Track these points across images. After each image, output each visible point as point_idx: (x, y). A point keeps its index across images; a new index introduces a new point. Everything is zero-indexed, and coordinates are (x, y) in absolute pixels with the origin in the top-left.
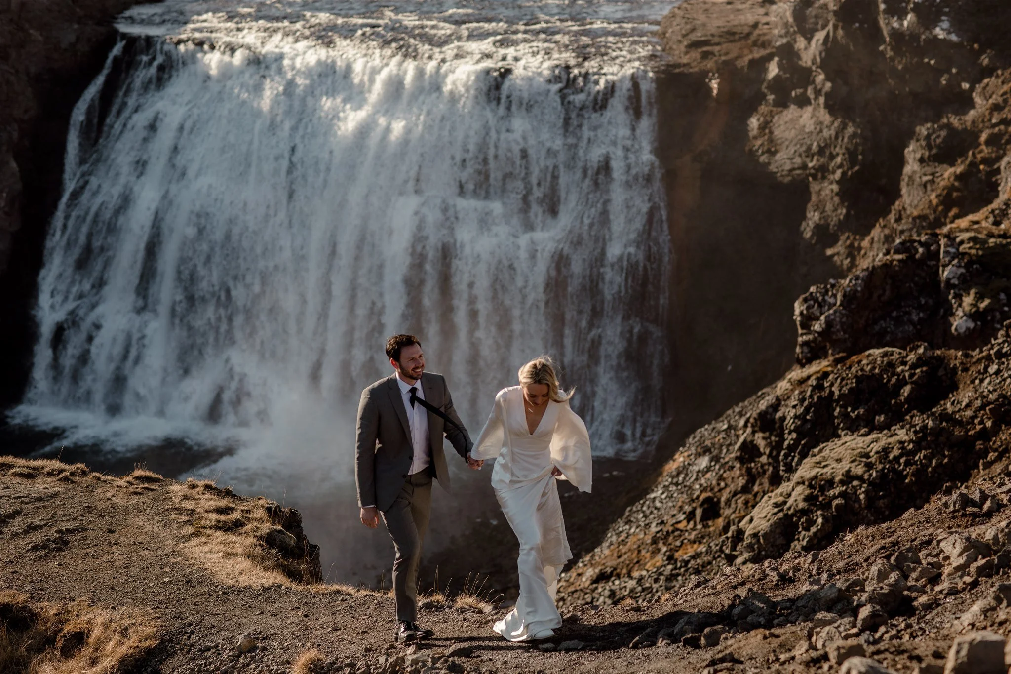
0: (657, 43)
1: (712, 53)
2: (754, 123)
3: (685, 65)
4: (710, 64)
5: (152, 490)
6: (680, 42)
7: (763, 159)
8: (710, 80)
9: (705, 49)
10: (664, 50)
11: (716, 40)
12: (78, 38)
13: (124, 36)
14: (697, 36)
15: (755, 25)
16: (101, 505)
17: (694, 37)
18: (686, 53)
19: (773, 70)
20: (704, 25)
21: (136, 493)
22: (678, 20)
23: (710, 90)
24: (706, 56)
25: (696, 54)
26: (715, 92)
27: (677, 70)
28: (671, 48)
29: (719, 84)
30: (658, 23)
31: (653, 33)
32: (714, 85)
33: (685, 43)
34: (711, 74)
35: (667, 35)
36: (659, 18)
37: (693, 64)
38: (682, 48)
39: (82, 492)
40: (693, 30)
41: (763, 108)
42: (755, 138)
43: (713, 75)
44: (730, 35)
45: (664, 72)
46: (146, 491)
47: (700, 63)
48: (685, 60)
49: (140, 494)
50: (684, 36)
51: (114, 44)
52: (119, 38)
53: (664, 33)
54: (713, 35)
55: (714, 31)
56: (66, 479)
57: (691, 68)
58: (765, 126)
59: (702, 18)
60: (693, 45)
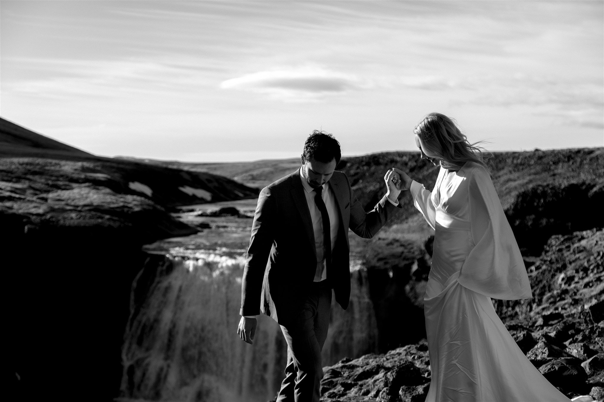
0: (363, 259)
1: (388, 262)
2: (408, 288)
3: (378, 266)
4: (388, 266)
6: (373, 258)
7: (413, 300)
8: (389, 272)
9: (385, 260)
10: (367, 261)
11: (389, 257)
13: (151, 255)
14: (381, 256)
15: (403, 253)
18: (378, 262)
19: (415, 267)
20: (382, 252)
22: (369, 251)
23: (389, 276)
24: (386, 263)
25: (382, 263)
26: (392, 276)
27: (376, 268)
28: (370, 261)
29: (393, 273)
32: (391, 274)
33: (376, 259)
34: (389, 270)
35: (367, 256)
38: (375, 261)
40: (378, 254)
41: (411, 282)
42: (409, 293)
44: (393, 256)
45: (370, 268)
47: (384, 265)
48: (378, 264)
50: (374, 256)
51: (146, 258)
52: (147, 255)
53: (364, 256)
54: (387, 256)
55: (387, 254)
57: (381, 267)
58: (412, 289)
59: (380, 251)
60: (380, 260)
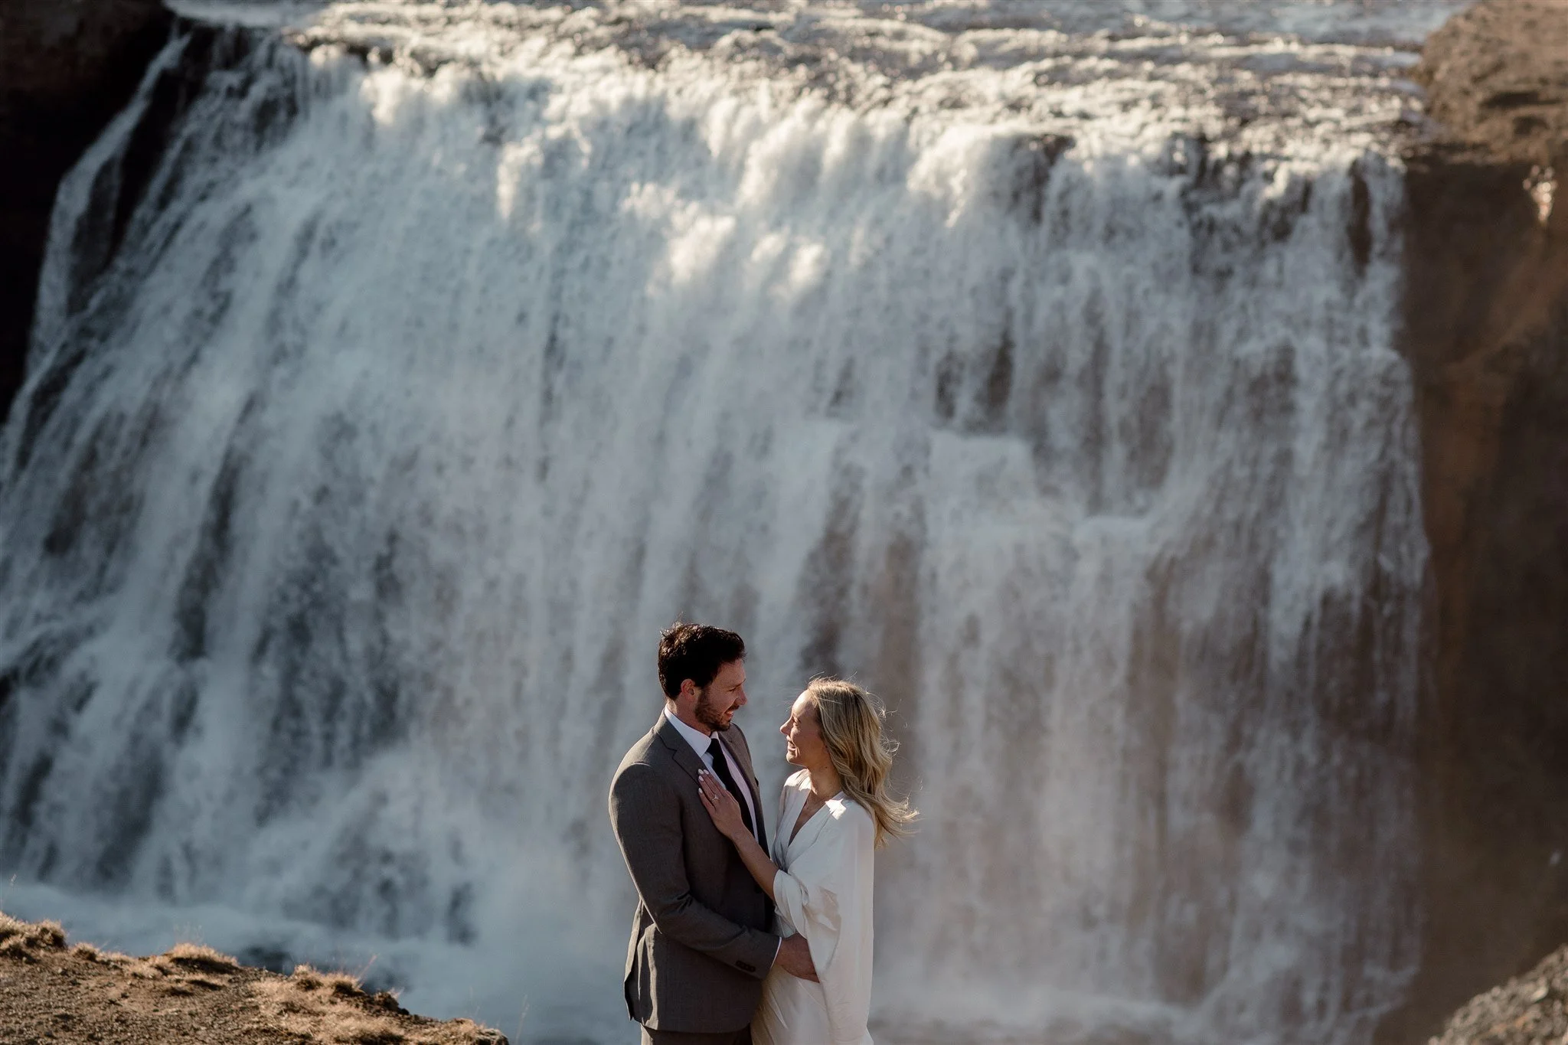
0: (1412, 94)
1: (1539, 123)
3: (1475, 147)
4: (1534, 147)
5: (214, 987)
6: (1466, 93)
8: (1535, 183)
9: (1525, 111)
10: (1428, 111)
11: (1552, 92)
12: (81, 27)
13: (186, 25)
14: (1506, 81)
16: (94, 1015)
17: (1503, 82)
18: (1481, 119)
20: (1524, 57)
21: (175, 993)
22: (1464, 43)
23: (1533, 206)
24: (1525, 127)
25: (1502, 123)
26: (1544, 211)
27: (1458, 158)
28: (1445, 108)
29: (1556, 195)
30: (1416, 49)
31: (1403, 72)
32: (1544, 194)
33: (1480, 96)
34: (1535, 171)
35: (1439, 76)
36: (1419, 38)
37: (1496, 145)
38: (1472, 106)
39: (53, 984)
40: (1498, 67)
43: (1542, 172)
45: (1426, 160)
46: (199, 990)
47: (1514, 142)
48: (1477, 135)
49: (185, 994)
50: (1477, 80)
51: (160, 43)
52: (175, 29)
53: (1430, 72)
54: (1544, 81)
55: (1546, 70)
56: (16, 953)
57: (1491, 152)
59: (1519, 40)
60: (1503, 101)
